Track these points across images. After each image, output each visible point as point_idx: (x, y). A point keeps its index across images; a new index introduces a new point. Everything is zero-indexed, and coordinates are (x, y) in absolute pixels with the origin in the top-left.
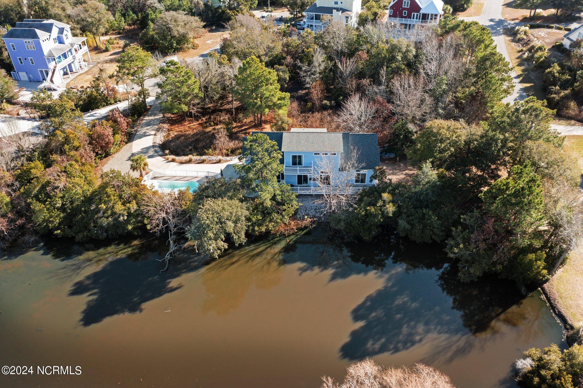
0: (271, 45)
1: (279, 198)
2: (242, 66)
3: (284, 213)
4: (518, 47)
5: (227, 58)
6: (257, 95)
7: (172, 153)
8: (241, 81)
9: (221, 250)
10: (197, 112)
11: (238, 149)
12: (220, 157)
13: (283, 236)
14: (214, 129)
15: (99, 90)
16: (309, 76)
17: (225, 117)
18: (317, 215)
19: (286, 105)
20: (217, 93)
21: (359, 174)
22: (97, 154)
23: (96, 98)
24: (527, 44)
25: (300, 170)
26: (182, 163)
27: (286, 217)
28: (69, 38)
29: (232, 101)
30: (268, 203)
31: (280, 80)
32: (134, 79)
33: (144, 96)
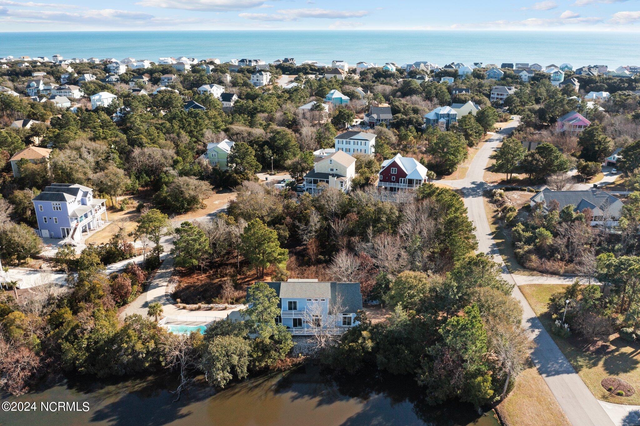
0: (273, 207)
1: (276, 337)
2: (247, 226)
3: (281, 351)
4: (494, 207)
5: (234, 219)
6: (260, 251)
7: (183, 302)
8: (245, 238)
9: (226, 380)
10: (205, 266)
11: (241, 298)
12: (226, 305)
13: (280, 371)
14: (220, 281)
15: (117, 246)
16: (307, 234)
17: (230, 270)
18: (310, 353)
19: (285, 260)
20: (224, 249)
21: (345, 318)
22: (117, 302)
23: (114, 253)
24: (501, 205)
25: (295, 314)
26: (192, 310)
27: (283, 354)
28: (91, 201)
29: (237, 256)
30: (268, 341)
31: (280, 237)
32: (151, 237)
33: (159, 252)
